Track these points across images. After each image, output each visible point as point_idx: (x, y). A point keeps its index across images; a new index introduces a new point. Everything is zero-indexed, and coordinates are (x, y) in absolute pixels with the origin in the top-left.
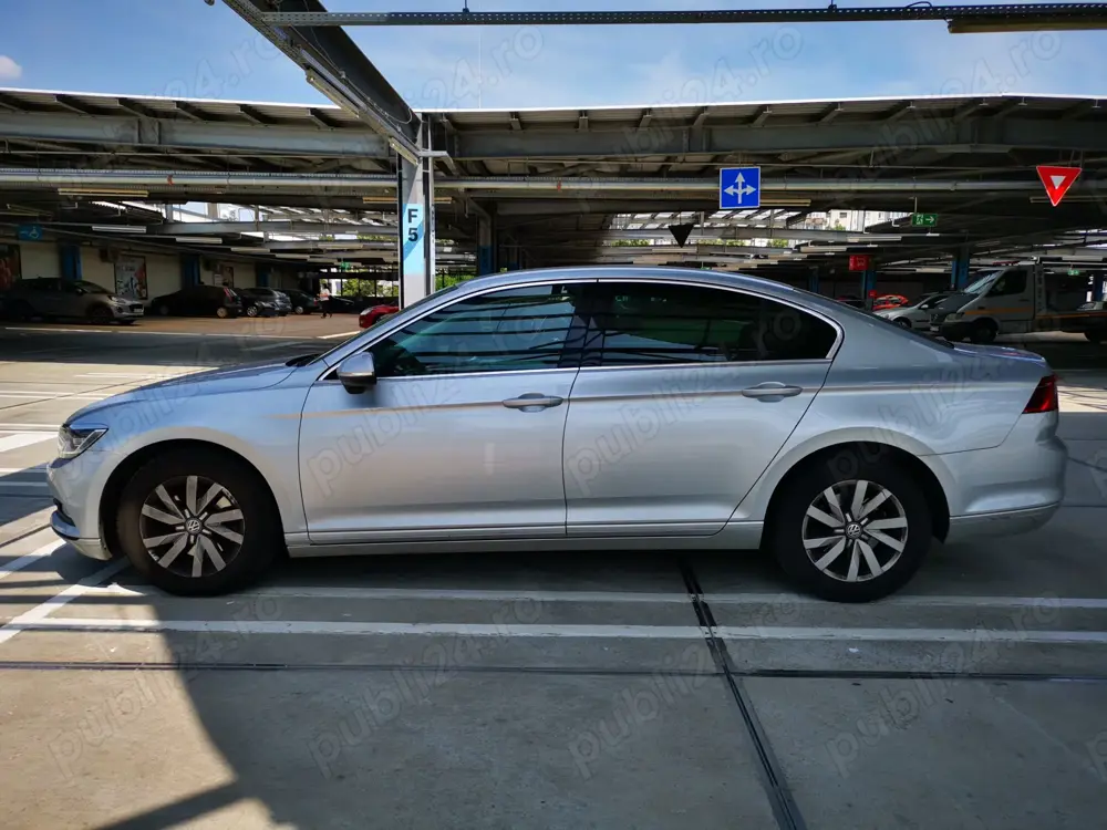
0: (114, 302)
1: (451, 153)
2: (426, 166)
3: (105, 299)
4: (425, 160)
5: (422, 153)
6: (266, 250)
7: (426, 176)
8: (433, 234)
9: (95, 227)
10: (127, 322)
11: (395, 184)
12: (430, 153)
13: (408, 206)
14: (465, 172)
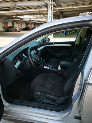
0: (17, 29)
1: (56, 3)
2: (52, 6)
3: (16, 29)
4: (52, 4)
5: (51, 3)
6: (34, 22)
7: (52, 7)
8: (53, 18)
9: (14, 20)
10: (19, 32)
11: (47, 9)
12: (52, 3)
13: (49, 13)
14: (58, 7)
